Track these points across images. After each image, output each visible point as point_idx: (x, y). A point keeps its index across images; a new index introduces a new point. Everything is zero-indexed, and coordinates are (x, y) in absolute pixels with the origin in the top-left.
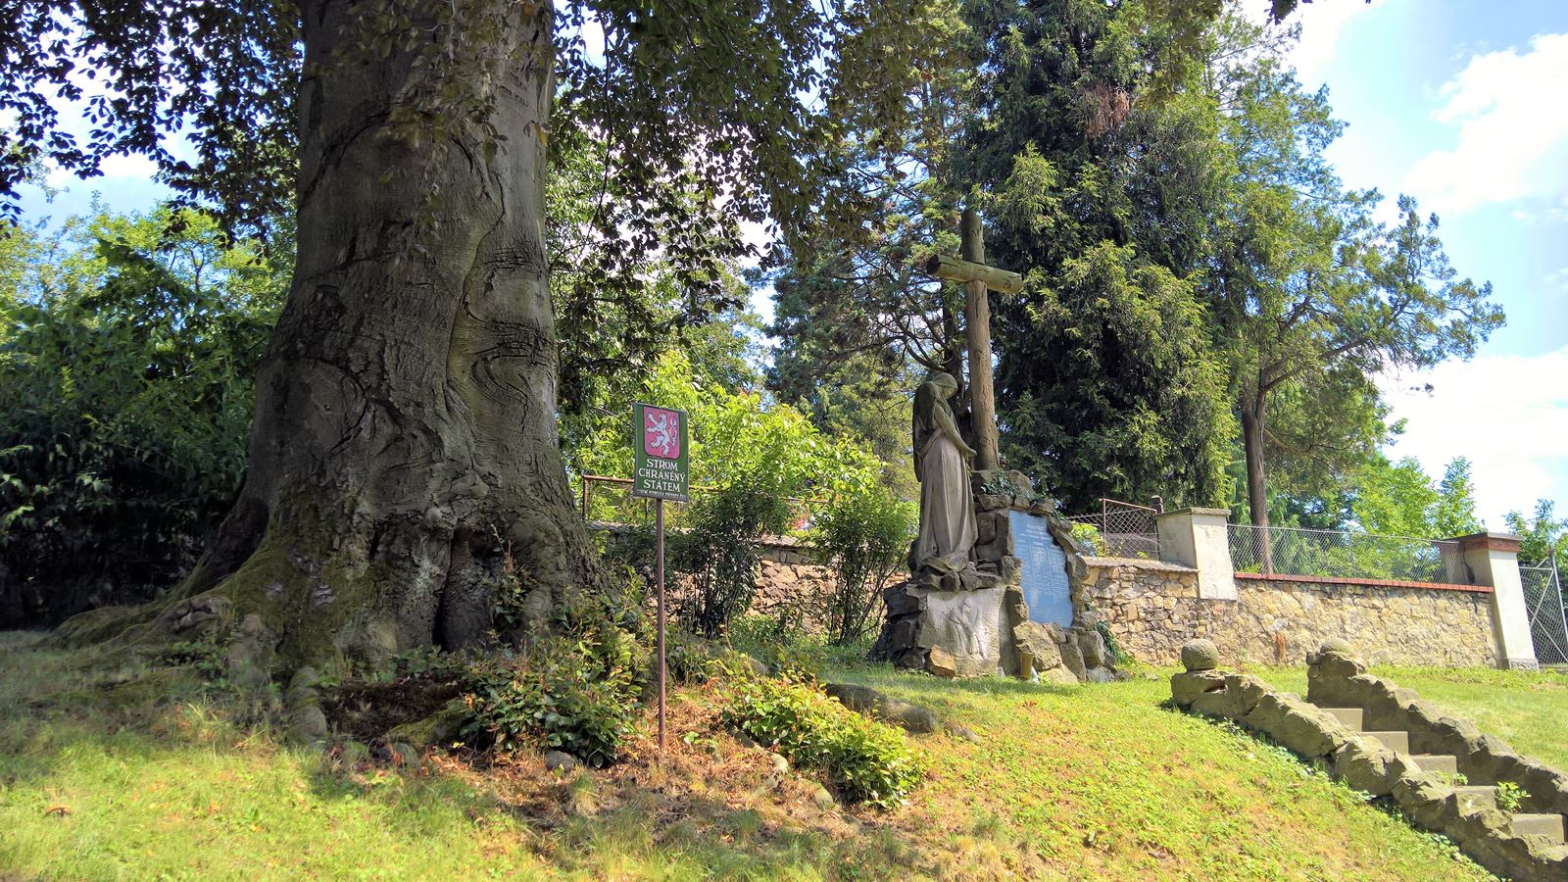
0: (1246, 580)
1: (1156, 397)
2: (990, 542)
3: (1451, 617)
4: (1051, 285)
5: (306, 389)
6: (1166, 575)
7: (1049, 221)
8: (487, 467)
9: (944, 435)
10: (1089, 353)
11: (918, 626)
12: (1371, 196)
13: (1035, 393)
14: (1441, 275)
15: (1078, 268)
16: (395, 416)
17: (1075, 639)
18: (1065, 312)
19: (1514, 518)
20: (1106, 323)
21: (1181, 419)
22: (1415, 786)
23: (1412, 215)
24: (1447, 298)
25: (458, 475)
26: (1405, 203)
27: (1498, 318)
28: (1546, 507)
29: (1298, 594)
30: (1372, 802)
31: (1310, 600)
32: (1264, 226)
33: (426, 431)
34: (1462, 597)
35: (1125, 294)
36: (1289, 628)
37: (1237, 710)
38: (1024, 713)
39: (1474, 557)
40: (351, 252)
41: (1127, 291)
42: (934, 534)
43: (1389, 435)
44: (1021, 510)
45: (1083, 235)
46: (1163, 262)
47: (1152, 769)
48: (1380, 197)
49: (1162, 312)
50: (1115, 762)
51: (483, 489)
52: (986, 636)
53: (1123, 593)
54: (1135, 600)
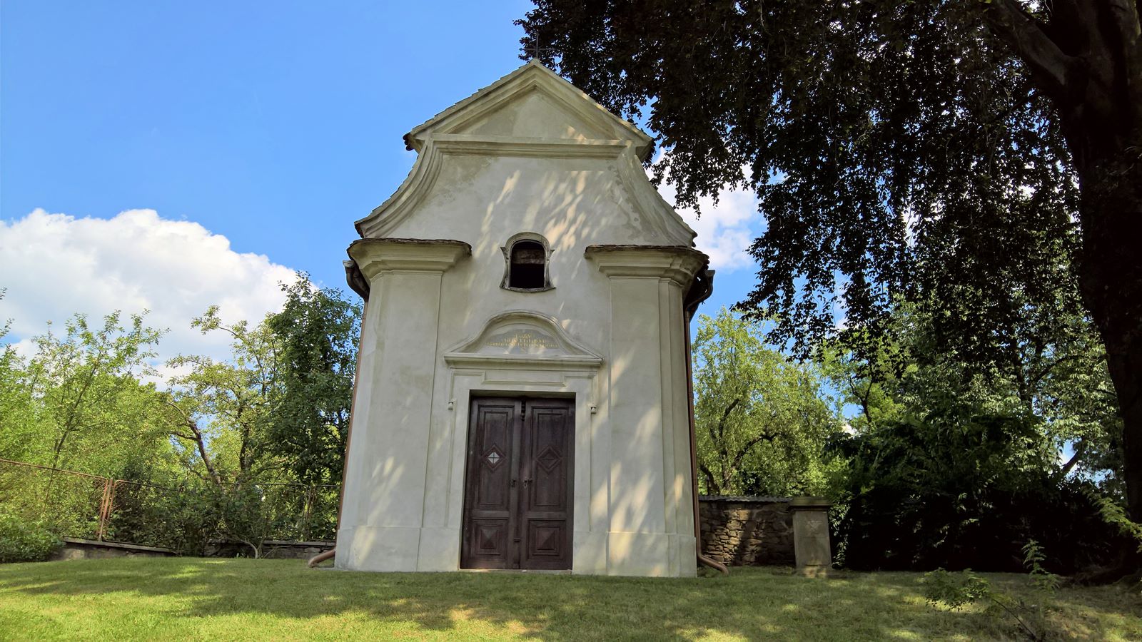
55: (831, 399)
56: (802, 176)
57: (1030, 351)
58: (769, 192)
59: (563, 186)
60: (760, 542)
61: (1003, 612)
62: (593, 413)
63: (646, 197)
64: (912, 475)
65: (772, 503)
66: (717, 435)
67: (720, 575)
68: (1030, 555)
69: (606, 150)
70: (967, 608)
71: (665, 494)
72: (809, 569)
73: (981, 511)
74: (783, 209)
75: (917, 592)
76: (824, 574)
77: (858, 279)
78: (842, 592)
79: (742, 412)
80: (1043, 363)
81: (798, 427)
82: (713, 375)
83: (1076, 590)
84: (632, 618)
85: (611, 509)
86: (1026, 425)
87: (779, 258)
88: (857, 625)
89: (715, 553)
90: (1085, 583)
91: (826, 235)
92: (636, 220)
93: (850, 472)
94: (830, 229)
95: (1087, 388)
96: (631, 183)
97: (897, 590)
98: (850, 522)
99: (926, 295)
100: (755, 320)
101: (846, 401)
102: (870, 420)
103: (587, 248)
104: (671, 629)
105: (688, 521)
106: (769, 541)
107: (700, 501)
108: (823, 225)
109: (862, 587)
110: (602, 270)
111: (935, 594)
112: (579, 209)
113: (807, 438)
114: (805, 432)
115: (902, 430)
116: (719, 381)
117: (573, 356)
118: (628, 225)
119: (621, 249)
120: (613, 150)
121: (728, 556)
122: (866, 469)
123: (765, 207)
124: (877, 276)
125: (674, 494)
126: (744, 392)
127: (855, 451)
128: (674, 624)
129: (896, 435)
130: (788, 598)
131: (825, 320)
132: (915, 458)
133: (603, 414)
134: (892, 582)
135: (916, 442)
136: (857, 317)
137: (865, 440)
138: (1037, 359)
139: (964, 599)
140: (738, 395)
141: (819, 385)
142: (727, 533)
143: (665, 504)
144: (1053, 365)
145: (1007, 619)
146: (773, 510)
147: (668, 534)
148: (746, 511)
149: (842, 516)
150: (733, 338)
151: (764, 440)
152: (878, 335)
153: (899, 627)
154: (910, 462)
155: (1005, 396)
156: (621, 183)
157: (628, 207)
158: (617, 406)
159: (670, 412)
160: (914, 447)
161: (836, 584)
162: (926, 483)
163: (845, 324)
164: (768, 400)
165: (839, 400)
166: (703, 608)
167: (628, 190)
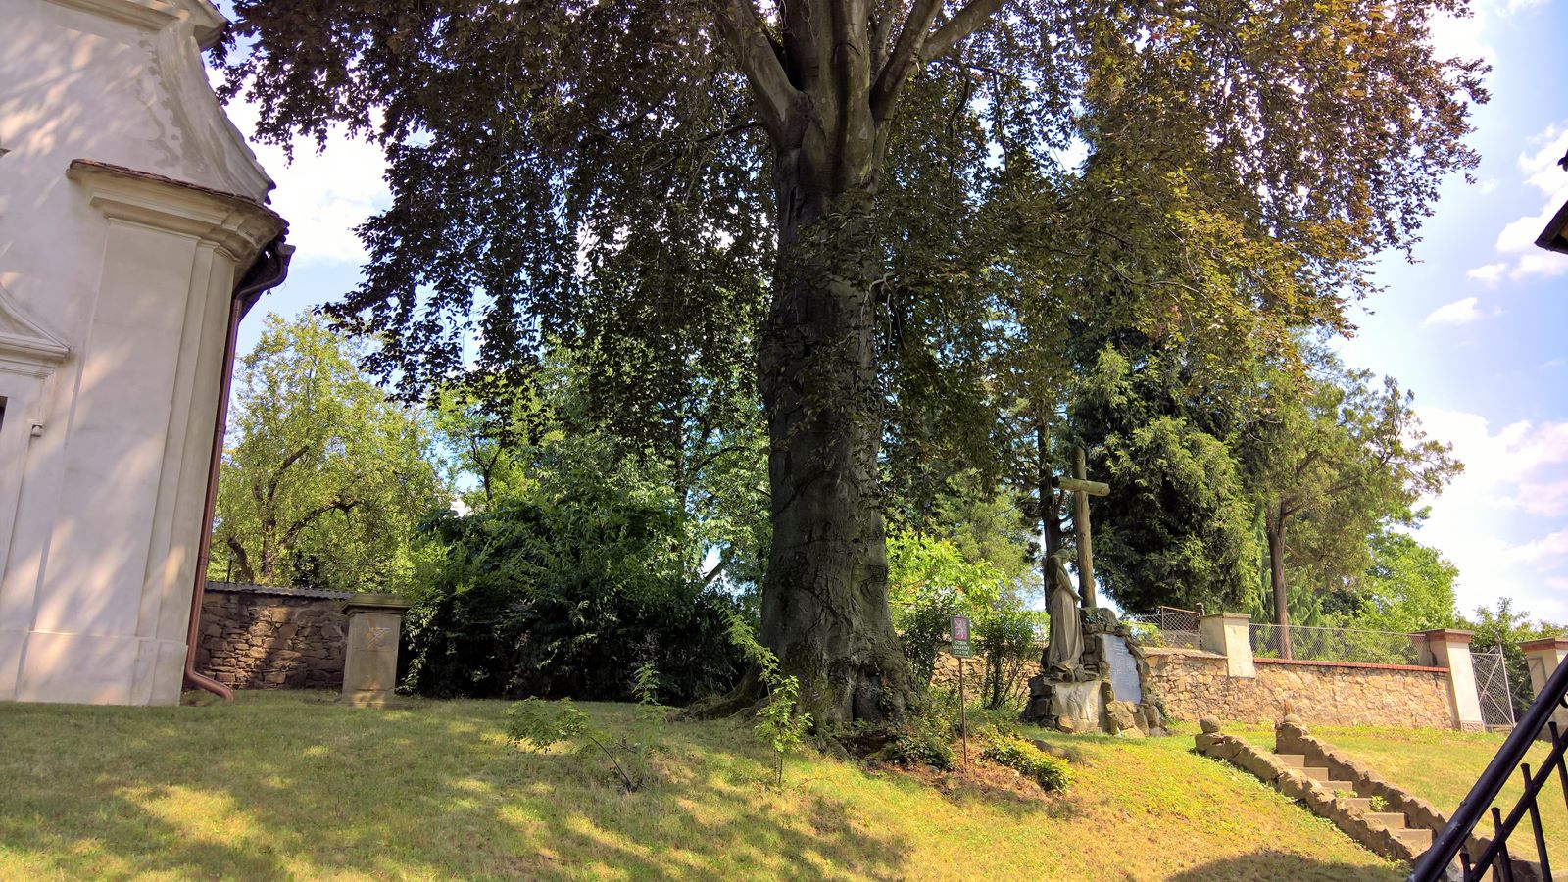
0: (1262, 664)
1: (1201, 527)
2: (1092, 653)
3: (1417, 690)
4: (1125, 446)
5: (797, 601)
6: (1205, 660)
7: (1124, 399)
8: (870, 636)
9: (1064, 588)
10: (1152, 497)
11: (1050, 702)
12: (1365, 374)
13: (1113, 524)
14: (1416, 436)
15: (1144, 436)
16: (834, 613)
17: (1142, 710)
18: (1136, 468)
19: (1482, 612)
20: (1165, 475)
21: (1219, 544)
22: (1316, 795)
23: (1394, 390)
24: (1421, 451)
25: (859, 639)
26: (1389, 382)
27: (1458, 467)
28: (1506, 603)
29: (1300, 673)
30: (1295, 803)
31: (1309, 677)
32: (1282, 403)
33: (846, 619)
34: (1426, 675)
35: (1179, 455)
36: (1294, 697)
37: (1229, 754)
38: (1116, 753)
39: (1436, 646)
40: (810, 537)
41: (1180, 453)
42: (1058, 647)
43: (1415, 520)
44: (1110, 633)
45: (1148, 409)
46: (1207, 430)
47: (1180, 782)
48: (1372, 375)
49: (1206, 467)
50: (1162, 779)
51: (870, 646)
52: (1090, 710)
53: (1175, 673)
54: (1183, 677)
55: (443, 462)
56: (456, 146)
57: (696, 435)
58: (404, 155)
59: (45, 50)
60: (297, 654)
61: (600, 753)
62: (34, 436)
63: (199, 107)
64: (526, 573)
65: (327, 599)
66: (265, 497)
67: (220, 701)
68: (642, 681)
69: (140, 14)
70: (557, 748)
71: (147, 577)
72: (360, 695)
73: (602, 624)
74: (420, 184)
75: (500, 727)
76: (380, 702)
77: (505, 304)
78: (399, 728)
79: (309, 467)
80: (708, 451)
81: (390, 496)
82: (273, 406)
83: (689, 723)
84: (38, 770)
85: (41, 594)
86: (672, 523)
87: (399, 252)
88: (408, 774)
89: (223, 669)
90: (700, 716)
91: (473, 236)
92: (174, 137)
93: (446, 563)
94: (480, 228)
95: (747, 486)
96: (176, 78)
97: (476, 724)
98: (434, 632)
99: (588, 342)
100: (350, 334)
101: (462, 468)
102: (490, 498)
103: (74, 162)
104: (105, 786)
105: (180, 620)
106: (312, 653)
107: (207, 591)
108: (473, 221)
109: (429, 721)
110: (96, 203)
111: (520, 731)
112: (70, 94)
113: (400, 512)
114: (398, 504)
115: (527, 514)
116: (282, 416)
117: (14, 336)
118: (159, 143)
119: (138, 177)
120: (154, 18)
121: (242, 674)
122: (468, 561)
123: (395, 176)
124: (530, 305)
125: (162, 575)
126: (319, 437)
127: (458, 535)
128: (113, 779)
129: (518, 519)
130: (317, 737)
131: (450, 352)
132: (535, 551)
133: (53, 441)
134: (470, 714)
135: (541, 531)
136: (493, 356)
137: (474, 522)
138: (700, 445)
139: (556, 736)
140: (307, 440)
141: (430, 442)
142: (247, 641)
143: (144, 591)
144: (716, 454)
145: (603, 762)
146: (326, 609)
147: (139, 638)
148: (284, 609)
149: (425, 622)
150: (315, 356)
151: (337, 510)
152: (518, 383)
153: (466, 775)
154: (528, 557)
155: (658, 485)
156: (159, 73)
157: (165, 116)
158: (84, 429)
159: (180, 451)
160: (537, 537)
161: (392, 716)
162: (543, 585)
163: (477, 362)
164: (353, 453)
165: (454, 465)
166: (171, 753)
167: (171, 87)
